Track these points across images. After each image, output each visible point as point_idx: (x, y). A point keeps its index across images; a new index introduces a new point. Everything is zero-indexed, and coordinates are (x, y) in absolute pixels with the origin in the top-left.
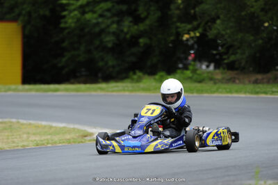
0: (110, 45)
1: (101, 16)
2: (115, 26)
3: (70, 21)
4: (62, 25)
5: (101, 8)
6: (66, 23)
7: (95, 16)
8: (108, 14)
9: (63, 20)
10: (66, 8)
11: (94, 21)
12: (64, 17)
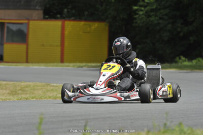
0: (166, 39)
1: (161, 18)
2: (170, 26)
3: (139, 22)
4: (134, 25)
5: (161, 13)
6: (136, 23)
7: (157, 18)
8: (166, 17)
9: (134, 21)
10: (137, 12)
11: (156, 22)
12: (136, 19)
